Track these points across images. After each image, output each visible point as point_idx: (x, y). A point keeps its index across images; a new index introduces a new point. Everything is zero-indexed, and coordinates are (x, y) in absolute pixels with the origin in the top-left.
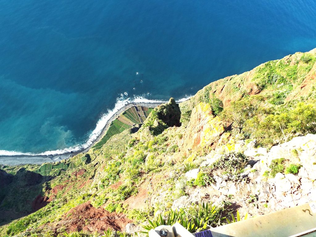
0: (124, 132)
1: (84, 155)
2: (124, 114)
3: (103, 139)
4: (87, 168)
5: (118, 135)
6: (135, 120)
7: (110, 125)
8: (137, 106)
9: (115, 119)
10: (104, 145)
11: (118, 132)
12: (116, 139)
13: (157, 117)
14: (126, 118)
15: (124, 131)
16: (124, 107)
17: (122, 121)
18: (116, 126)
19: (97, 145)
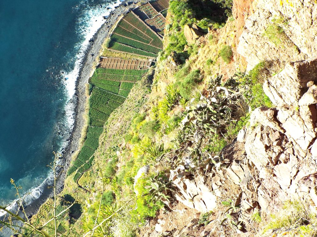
0: (131, 95)
1: (57, 202)
2: (110, 45)
3: (86, 138)
4: (79, 232)
5: (119, 109)
6: (148, 49)
7: (87, 92)
8: (137, 6)
9: (94, 69)
10: (97, 153)
11: (119, 101)
12: (119, 124)
13: (189, 16)
14: (123, 54)
15: (131, 93)
16: (103, 26)
17: (114, 68)
18: (106, 88)
19: (78, 163)
